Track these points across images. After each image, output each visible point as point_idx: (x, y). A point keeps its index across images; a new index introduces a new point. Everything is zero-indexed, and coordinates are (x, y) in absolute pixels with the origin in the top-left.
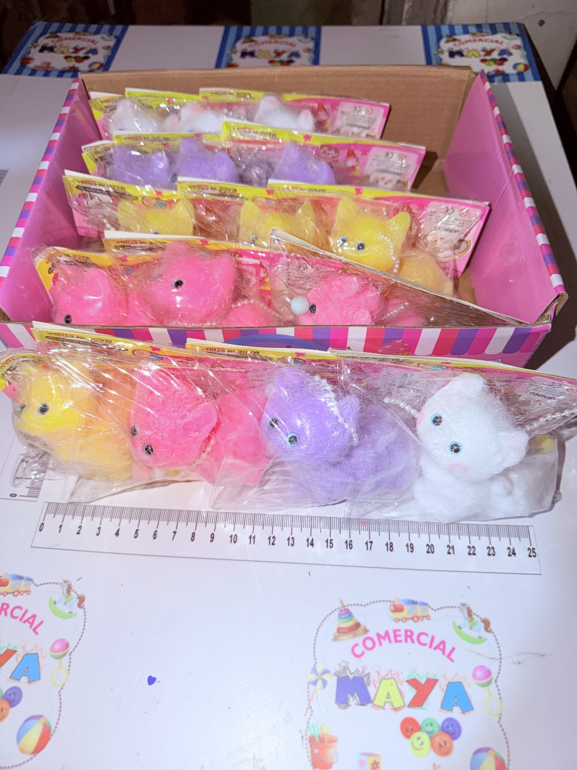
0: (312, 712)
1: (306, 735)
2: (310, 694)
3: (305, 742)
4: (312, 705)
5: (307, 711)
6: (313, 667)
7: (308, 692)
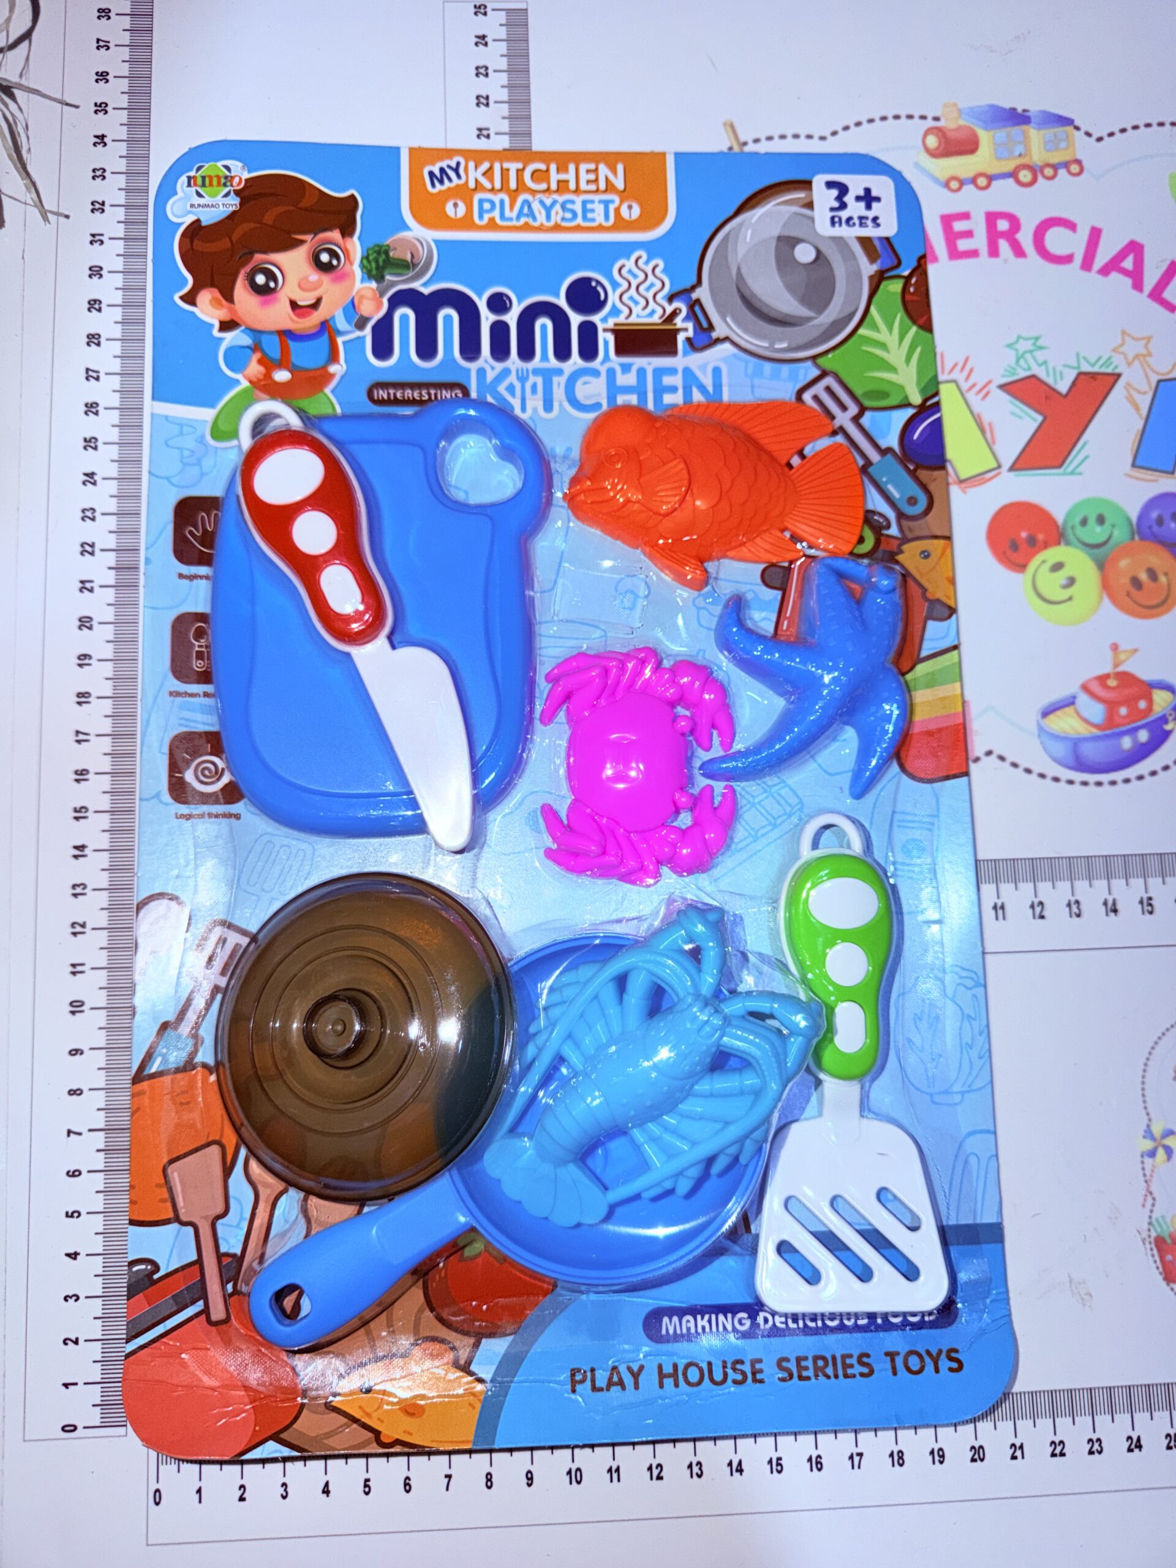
0: (1154, 1199)
1: (1149, 1236)
2: (1148, 1172)
3: (1148, 1246)
4: (1153, 1189)
5: (1145, 1200)
6: (1145, 1127)
7: (1143, 1169)
